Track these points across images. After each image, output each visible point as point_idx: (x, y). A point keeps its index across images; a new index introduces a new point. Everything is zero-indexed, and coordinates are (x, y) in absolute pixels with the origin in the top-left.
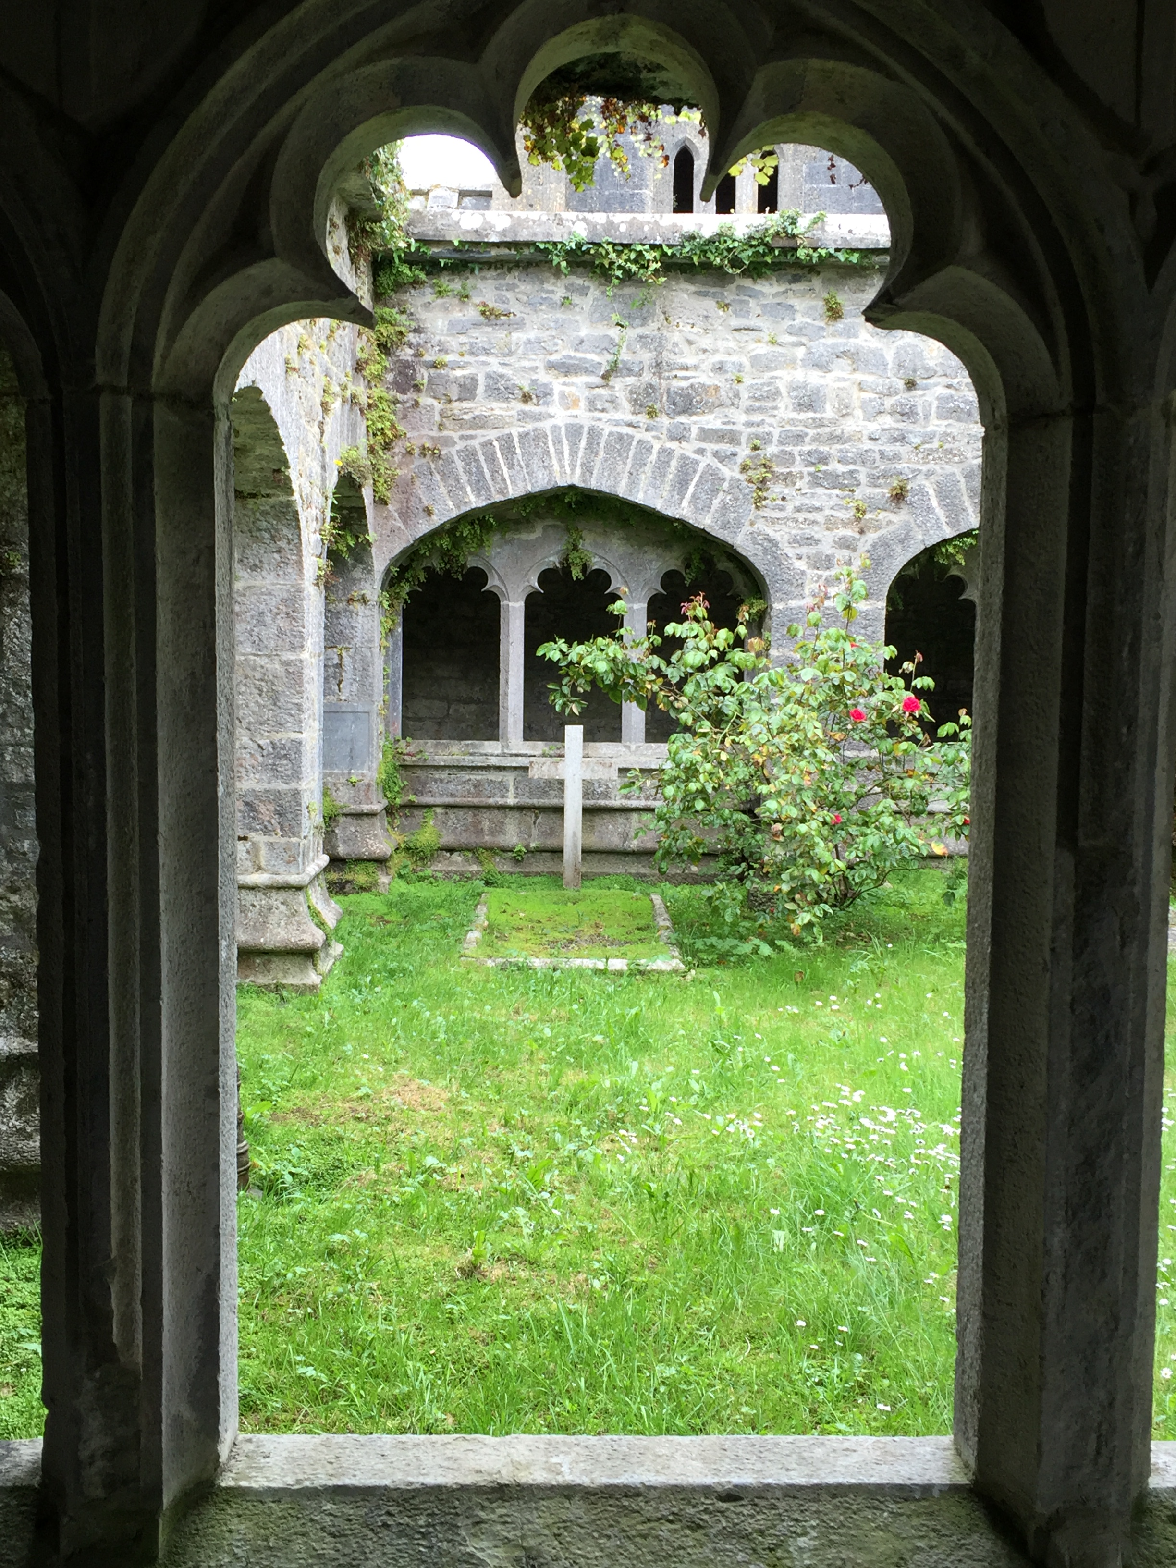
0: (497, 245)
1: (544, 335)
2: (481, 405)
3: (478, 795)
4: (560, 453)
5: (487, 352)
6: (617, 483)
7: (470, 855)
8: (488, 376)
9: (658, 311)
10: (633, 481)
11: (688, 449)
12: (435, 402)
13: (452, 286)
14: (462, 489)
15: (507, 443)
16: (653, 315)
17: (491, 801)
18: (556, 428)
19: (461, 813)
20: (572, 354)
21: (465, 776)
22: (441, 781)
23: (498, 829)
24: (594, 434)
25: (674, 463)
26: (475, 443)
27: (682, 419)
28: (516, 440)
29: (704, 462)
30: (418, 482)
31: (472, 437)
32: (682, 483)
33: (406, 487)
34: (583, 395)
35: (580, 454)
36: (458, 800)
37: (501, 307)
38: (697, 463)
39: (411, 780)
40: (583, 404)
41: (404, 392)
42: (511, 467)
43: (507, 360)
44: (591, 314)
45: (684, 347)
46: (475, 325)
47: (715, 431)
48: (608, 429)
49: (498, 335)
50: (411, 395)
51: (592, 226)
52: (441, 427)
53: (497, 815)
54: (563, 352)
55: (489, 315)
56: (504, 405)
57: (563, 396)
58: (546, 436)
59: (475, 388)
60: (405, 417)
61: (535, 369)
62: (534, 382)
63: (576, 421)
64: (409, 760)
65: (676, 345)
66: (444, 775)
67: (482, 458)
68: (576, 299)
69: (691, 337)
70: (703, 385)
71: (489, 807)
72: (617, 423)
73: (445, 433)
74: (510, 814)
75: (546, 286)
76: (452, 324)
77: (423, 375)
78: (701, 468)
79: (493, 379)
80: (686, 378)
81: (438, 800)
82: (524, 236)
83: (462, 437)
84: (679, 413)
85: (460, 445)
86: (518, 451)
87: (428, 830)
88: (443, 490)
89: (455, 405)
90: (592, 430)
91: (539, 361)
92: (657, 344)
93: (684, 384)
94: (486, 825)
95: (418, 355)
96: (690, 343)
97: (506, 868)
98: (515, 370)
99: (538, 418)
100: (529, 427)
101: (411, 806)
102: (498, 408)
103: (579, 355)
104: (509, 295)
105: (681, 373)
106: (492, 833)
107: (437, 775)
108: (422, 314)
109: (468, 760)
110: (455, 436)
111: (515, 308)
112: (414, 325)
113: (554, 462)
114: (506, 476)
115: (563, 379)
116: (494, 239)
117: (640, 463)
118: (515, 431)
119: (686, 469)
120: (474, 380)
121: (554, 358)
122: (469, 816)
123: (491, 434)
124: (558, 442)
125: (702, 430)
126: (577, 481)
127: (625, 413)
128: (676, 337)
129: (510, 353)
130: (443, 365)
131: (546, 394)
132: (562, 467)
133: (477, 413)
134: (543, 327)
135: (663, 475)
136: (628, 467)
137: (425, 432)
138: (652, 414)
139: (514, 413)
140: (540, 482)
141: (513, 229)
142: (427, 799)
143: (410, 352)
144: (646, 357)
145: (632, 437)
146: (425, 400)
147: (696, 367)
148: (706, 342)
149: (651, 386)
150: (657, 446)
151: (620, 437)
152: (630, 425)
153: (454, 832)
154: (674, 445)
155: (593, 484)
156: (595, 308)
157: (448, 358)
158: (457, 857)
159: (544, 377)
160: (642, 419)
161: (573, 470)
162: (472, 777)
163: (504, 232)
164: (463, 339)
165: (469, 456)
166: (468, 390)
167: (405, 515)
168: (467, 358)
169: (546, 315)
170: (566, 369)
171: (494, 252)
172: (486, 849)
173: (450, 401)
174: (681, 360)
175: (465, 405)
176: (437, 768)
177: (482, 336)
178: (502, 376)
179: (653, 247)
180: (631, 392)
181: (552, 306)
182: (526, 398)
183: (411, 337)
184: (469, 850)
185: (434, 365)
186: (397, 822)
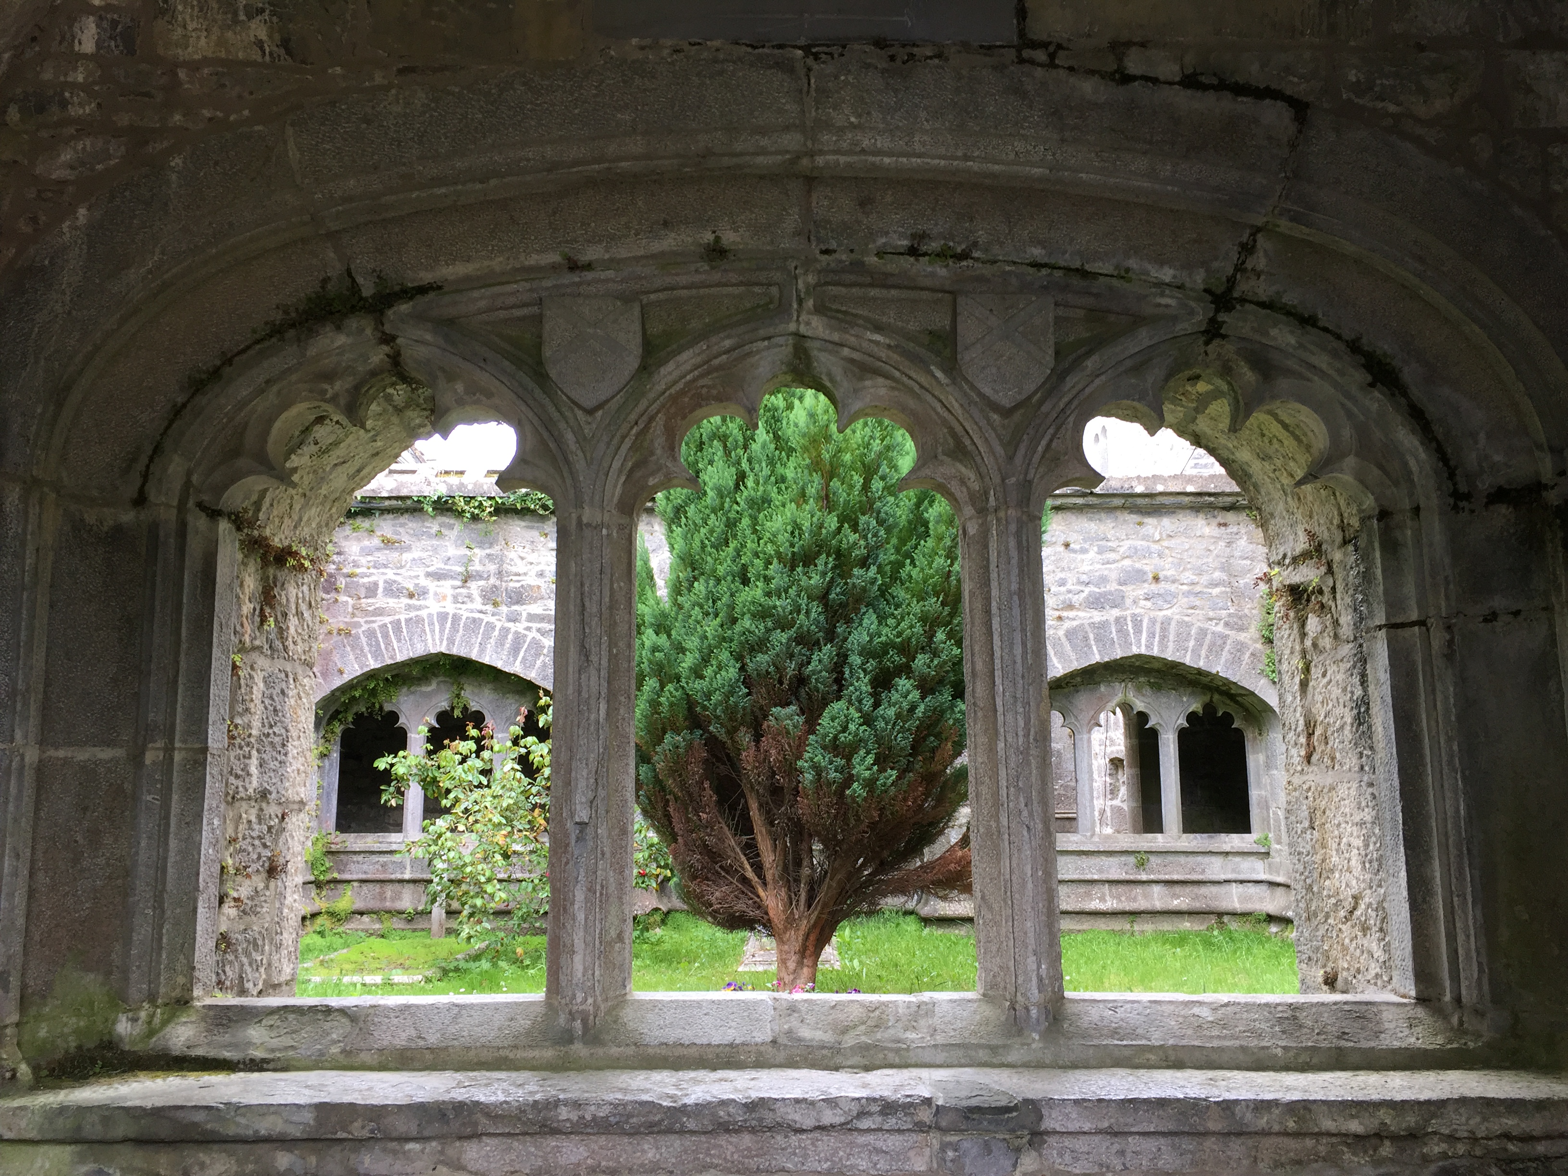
0: (389, 498)
1: (424, 555)
2: (381, 601)
3: (384, 872)
4: (433, 631)
5: (385, 566)
6: (471, 650)
7: (375, 916)
8: (386, 582)
9: (501, 539)
10: (482, 650)
11: (520, 627)
12: (349, 600)
13: (363, 525)
14: (365, 656)
15: (397, 625)
16: (497, 541)
17: (393, 877)
18: (430, 616)
19: (371, 886)
20: (443, 566)
21: (375, 858)
22: (358, 862)
23: (397, 897)
24: (456, 618)
25: (510, 637)
26: (375, 625)
27: (515, 607)
28: (403, 624)
29: (530, 635)
30: (334, 653)
31: (373, 622)
32: (515, 650)
33: (326, 655)
34: (450, 592)
35: (447, 631)
36: (369, 876)
37: (395, 537)
38: (526, 636)
39: (335, 862)
40: (450, 599)
41: (328, 593)
42: (399, 641)
43: (399, 571)
44: (456, 541)
45: (518, 561)
46: (378, 549)
47: (538, 615)
48: (466, 615)
49: (395, 555)
50: (333, 595)
51: (450, 487)
52: (353, 615)
53: (397, 886)
54: (437, 565)
55: (388, 543)
56: (396, 600)
57: (436, 594)
58: (423, 620)
59: (377, 589)
60: (328, 609)
61: (417, 577)
62: (417, 585)
63: (443, 610)
64: (334, 848)
65: (512, 560)
66: (360, 858)
67: (379, 635)
68: (445, 531)
69: (522, 555)
70: (529, 586)
71: (391, 881)
72: (472, 611)
73: (356, 619)
74: (407, 885)
75: (427, 524)
76: (362, 548)
77: (342, 582)
78: (528, 640)
79: (389, 583)
80: (518, 581)
81: (355, 877)
82: (404, 492)
83: (366, 622)
84: (514, 604)
85: (365, 627)
86: (404, 630)
87: (345, 898)
88: (352, 657)
89: (363, 601)
90: (454, 615)
91: (421, 571)
92: (500, 560)
93: (518, 585)
94: (389, 894)
95: (339, 569)
96: (522, 558)
97: (400, 926)
98: (405, 578)
99: (419, 608)
100: (413, 614)
101: (336, 881)
102: (392, 602)
103: (447, 567)
104: (401, 530)
105: (515, 578)
106: (393, 900)
107: (355, 858)
108: (344, 543)
109: (376, 847)
110: (362, 621)
111: (406, 538)
112: (337, 550)
113: (429, 637)
114: (396, 647)
115: (436, 583)
116: (385, 494)
117: (487, 637)
118: (403, 617)
119: (518, 640)
120: (376, 584)
121: (430, 570)
122: (377, 888)
123: (387, 620)
124: (431, 624)
125: (529, 614)
126: (444, 650)
127: (478, 604)
128: (512, 555)
129: (401, 567)
130: (356, 575)
131: (424, 593)
132: (434, 640)
133: (377, 606)
134: (424, 550)
135: (502, 645)
136: (479, 640)
137: (340, 619)
138: (495, 604)
139: (403, 606)
140: (418, 650)
141: (398, 489)
142: (347, 876)
143: (334, 567)
144: (492, 568)
145: (482, 620)
146: (343, 598)
147: (525, 574)
148: (532, 557)
149: (495, 586)
150: (499, 625)
151: (474, 620)
152: (481, 612)
153: (365, 900)
154: (510, 625)
155: (455, 651)
156: (459, 537)
157: (358, 571)
158: (366, 918)
159: (423, 582)
160: (489, 608)
161: (441, 642)
162: (381, 859)
163: (391, 491)
164: (370, 558)
165: (371, 634)
166: (372, 591)
167: (325, 675)
168: (372, 570)
169: (426, 543)
170: (438, 576)
171: (387, 503)
172: (387, 912)
173: (359, 598)
174: (514, 569)
175: (370, 600)
176: (355, 853)
177: (382, 556)
178: (395, 581)
179: (490, 498)
180: (482, 591)
181: (430, 536)
182: (411, 596)
183: (335, 558)
184: (374, 913)
185: (349, 576)
186: (324, 893)
